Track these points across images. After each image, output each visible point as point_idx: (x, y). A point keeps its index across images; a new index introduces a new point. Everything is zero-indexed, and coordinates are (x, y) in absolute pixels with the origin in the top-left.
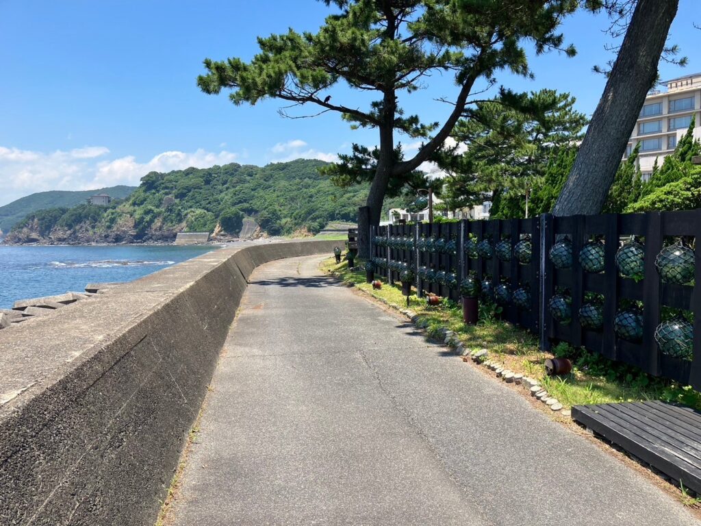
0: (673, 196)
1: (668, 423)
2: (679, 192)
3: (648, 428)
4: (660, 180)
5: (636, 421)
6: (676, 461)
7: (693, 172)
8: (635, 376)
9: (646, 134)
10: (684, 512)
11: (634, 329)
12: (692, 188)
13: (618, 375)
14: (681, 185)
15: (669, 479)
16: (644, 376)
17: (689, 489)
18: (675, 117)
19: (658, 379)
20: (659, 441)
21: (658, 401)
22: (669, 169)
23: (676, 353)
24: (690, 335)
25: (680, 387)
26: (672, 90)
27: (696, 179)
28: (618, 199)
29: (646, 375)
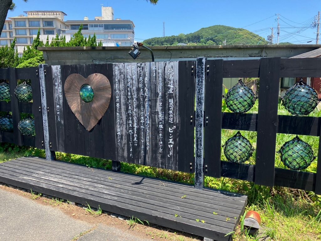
0: (32, 65)
1: (27, 166)
2: (34, 63)
3: (17, 171)
4: (26, 57)
5: (11, 168)
6: (28, 181)
7: (40, 54)
8: (13, 148)
9: (20, 35)
10: (32, 202)
11: (9, 125)
12: (40, 62)
13: (5, 149)
14: (35, 60)
15: (26, 191)
16: (17, 147)
17: (35, 192)
18: (32, 29)
19: (23, 147)
20: (22, 175)
21: (23, 157)
22: (29, 52)
23: (28, 133)
24: (34, 125)
25: (34, 149)
26: (30, 16)
27: (41, 58)
28: (8, 65)
29: (18, 146)
